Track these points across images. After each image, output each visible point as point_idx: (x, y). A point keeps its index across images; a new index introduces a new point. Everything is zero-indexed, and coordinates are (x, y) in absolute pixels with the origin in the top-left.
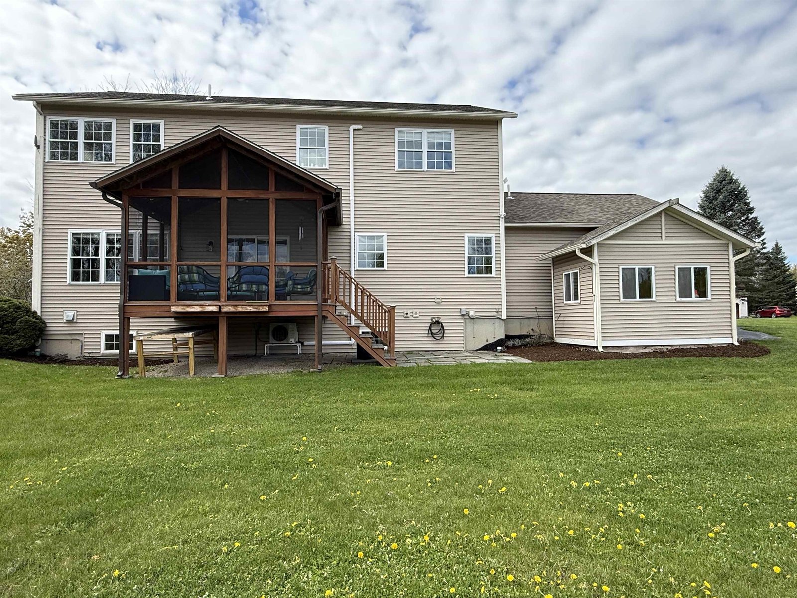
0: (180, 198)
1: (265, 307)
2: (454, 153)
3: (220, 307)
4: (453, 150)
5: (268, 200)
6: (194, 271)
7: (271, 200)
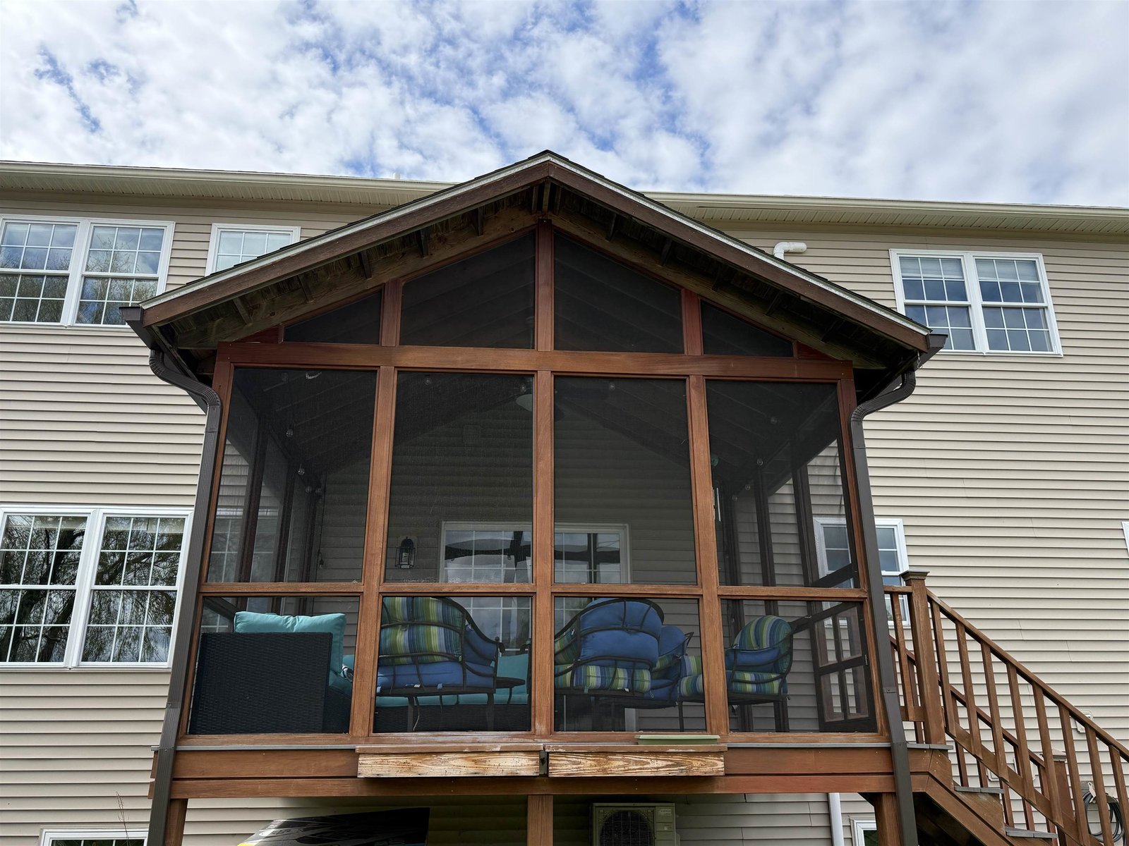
0: (402, 371)
1: (711, 759)
2: (1052, 310)
3: (544, 761)
4: (1048, 301)
5: (681, 380)
6: (433, 618)
7: (693, 379)
